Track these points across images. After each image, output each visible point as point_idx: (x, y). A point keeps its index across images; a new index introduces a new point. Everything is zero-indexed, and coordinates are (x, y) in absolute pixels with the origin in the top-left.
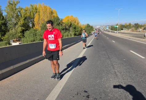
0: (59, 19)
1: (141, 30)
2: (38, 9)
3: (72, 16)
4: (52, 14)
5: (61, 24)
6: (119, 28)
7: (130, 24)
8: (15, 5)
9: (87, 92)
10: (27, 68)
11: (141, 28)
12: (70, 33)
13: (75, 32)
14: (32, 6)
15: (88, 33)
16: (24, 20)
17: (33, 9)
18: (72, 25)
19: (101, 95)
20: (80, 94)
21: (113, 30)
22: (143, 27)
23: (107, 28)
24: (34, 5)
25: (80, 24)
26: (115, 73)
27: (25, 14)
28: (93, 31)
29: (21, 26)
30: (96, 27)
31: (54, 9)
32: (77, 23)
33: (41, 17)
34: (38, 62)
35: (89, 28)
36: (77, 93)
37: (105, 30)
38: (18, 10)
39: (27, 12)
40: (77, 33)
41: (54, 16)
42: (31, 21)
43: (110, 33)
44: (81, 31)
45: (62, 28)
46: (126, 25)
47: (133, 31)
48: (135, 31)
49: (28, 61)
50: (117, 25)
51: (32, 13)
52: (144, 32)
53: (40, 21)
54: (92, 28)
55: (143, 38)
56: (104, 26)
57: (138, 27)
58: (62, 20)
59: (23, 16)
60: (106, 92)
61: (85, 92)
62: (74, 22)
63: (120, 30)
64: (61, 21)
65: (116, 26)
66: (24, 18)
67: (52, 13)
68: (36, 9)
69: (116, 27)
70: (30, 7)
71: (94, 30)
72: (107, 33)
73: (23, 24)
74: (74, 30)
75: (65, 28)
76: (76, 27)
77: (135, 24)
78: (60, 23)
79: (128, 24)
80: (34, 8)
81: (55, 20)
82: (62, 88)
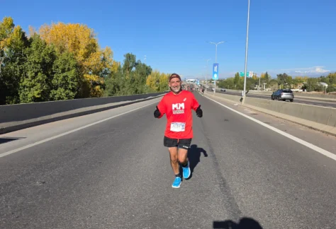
7: (267, 75)
11: (297, 85)
22: (301, 82)
46: (255, 78)
77: (280, 75)
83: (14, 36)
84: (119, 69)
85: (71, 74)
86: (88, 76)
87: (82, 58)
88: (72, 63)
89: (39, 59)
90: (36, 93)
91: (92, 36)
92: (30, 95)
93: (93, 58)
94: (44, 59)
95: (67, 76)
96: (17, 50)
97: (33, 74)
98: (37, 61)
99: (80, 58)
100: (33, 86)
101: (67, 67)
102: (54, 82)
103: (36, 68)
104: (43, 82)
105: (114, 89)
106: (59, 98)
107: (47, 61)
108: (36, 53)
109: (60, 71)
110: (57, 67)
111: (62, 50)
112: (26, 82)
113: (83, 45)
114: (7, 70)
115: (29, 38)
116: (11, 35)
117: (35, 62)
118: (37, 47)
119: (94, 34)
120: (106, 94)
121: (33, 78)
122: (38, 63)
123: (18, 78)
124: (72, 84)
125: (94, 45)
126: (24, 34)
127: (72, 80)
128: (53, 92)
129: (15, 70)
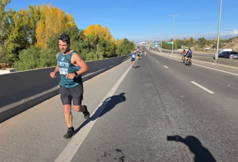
0: (78, 31)
1: (208, 48)
2: (43, 13)
3: (99, 26)
4: (66, 22)
5: (81, 39)
6: (174, 45)
7: (192, 39)
8: (3, 5)
9: (120, 151)
10: (20, 113)
11: (209, 45)
12: (97, 53)
13: (105, 51)
14: (31, 8)
15: (126, 53)
16: (19, 31)
17: (34, 13)
18: (99, 40)
19: (143, 156)
20: (110, 155)
21: (165, 48)
22: (211, 43)
23: (156, 46)
24: (35, 6)
25: (112, 38)
26: (167, 117)
27: (20, 21)
28: (134, 50)
29: (13, 42)
30: (138, 44)
31: (68, 14)
32: (107, 37)
33: (48, 27)
34: (40, 103)
35: (128, 46)
36: (103, 154)
37: (153, 48)
38: (9, 14)
39: (23, 17)
40: (108, 53)
41: (69, 26)
42: (31, 34)
43: (161, 54)
44: (114, 50)
45: (83, 45)
46: (185, 41)
47: (197, 50)
48: (200, 50)
49: (22, 102)
50: (171, 41)
51: (32, 20)
52: (213, 51)
53: (45, 32)
54: (132, 45)
55: (212, 62)
56: (151, 41)
57: (204, 44)
58: (83, 32)
59: (16, 25)
60: (151, 150)
61: (118, 150)
62: (102, 35)
63: (177, 49)
64: (81, 33)
65: (169, 43)
66: (18, 29)
67: (66, 20)
68: (39, 13)
69: (171, 45)
70: (28, 10)
71: (136, 48)
72: (156, 52)
73: (17, 38)
74: (103, 48)
75: (87, 45)
76: (107, 44)
77: (200, 39)
78: (79, 37)
79: (188, 39)
80: (36, 12)
81: (72, 32)
82: (79, 146)
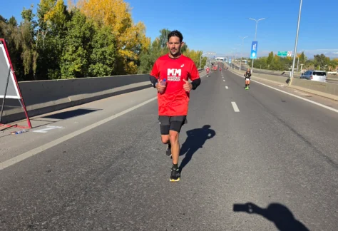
77: (317, 57)
83: (56, 9)
84: (154, 45)
85: (109, 49)
86: (122, 52)
87: (118, 33)
88: (111, 37)
89: (80, 33)
90: (77, 66)
91: (127, 11)
92: (71, 69)
93: (128, 33)
94: (84, 33)
95: (105, 51)
96: (59, 24)
97: (74, 49)
98: (78, 35)
99: (116, 32)
100: (74, 60)
101: (105, 42)
102: (93, 56)
103: (77, 42)
104: (83, 57)
105: (149, 66)
106: (98, 73)
107: (87, 36)
108: (77, 27)
109: (99, 46)
110: (97, 42)
111: (100, 25)
112: (67, 56)
113: (119, 20)
114: (49, 43)
115: (69, 11)
116: (54, 9)
117: (76, 37)
118: (78, 21)
119: (130, 8)
120: (140, 71)
121: (74, 52)
122: (79, 37)
123: (60, 52)
124: (110, 59)
125: (129, 20)
126: (65, 7)
127: (110, 55)
128: (92, 66)
129: (57, 44)
